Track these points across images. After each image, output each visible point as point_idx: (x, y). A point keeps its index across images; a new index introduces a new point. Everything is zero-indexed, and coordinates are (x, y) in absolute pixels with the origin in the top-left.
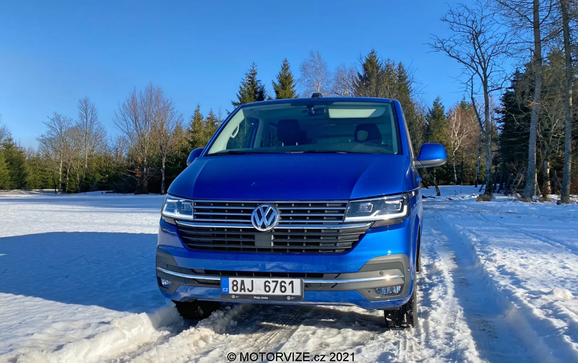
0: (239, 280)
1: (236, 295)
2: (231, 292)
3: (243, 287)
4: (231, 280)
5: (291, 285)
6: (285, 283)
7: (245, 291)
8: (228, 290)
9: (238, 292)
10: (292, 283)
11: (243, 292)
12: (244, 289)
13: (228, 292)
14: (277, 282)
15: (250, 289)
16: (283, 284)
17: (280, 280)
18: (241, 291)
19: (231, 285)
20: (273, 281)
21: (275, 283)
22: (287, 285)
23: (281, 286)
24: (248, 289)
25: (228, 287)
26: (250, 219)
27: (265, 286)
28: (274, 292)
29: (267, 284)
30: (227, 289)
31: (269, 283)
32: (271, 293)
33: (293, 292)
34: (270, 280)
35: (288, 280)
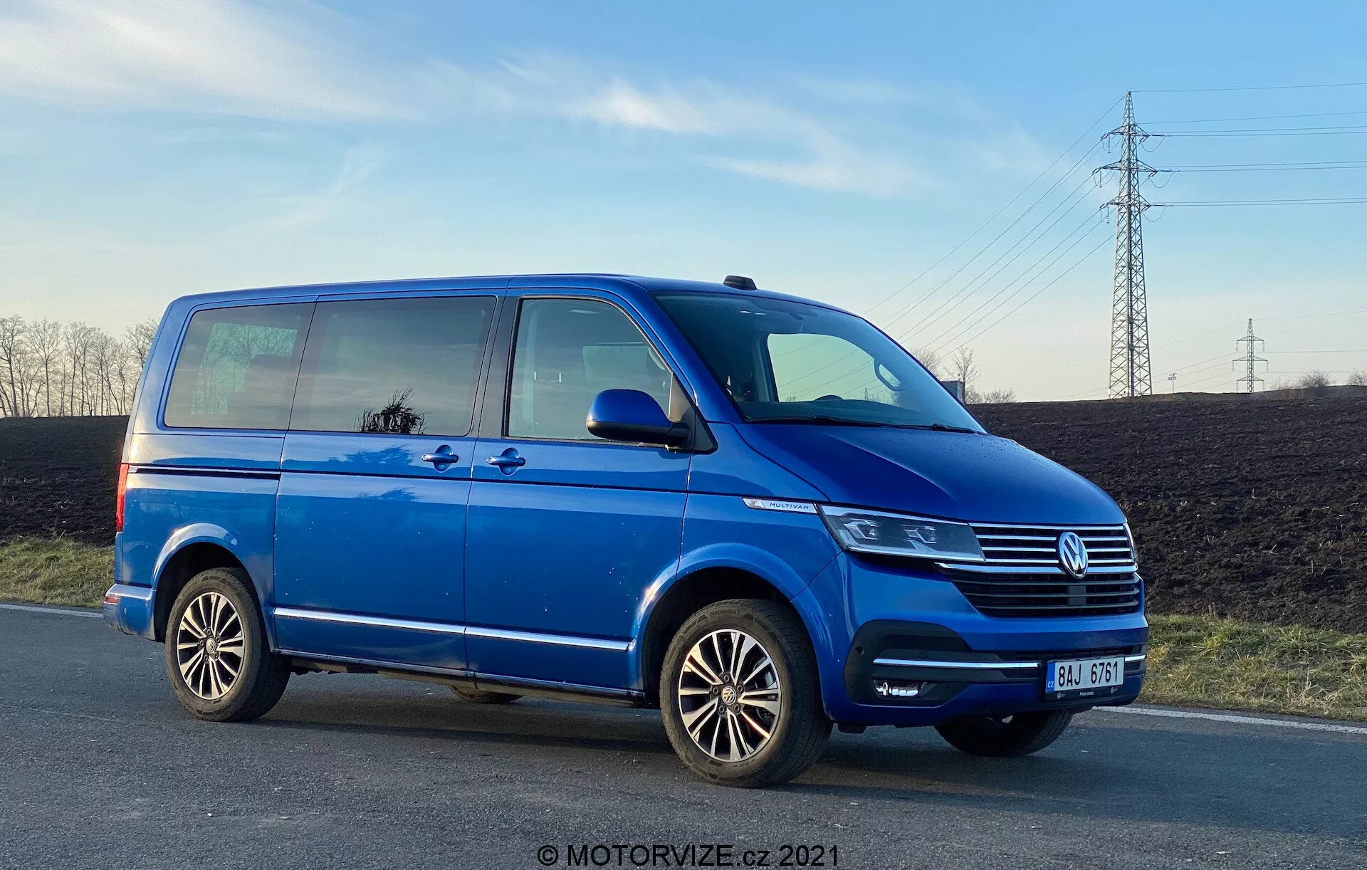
0: (1066, 664)
1: (1062, 692)
2: (1057, 688)
4: (1058, 665)
9: (1065, 688)
10: (1116, 665)
13: (1053, 688)
15: (1077, 681)
17: (1106, 661)
19: (1057, 676)
20: (1101, 664)
27: (1094, 673)
32: (1096, 685)
34: (1098, 662)
35: (1112, 660)
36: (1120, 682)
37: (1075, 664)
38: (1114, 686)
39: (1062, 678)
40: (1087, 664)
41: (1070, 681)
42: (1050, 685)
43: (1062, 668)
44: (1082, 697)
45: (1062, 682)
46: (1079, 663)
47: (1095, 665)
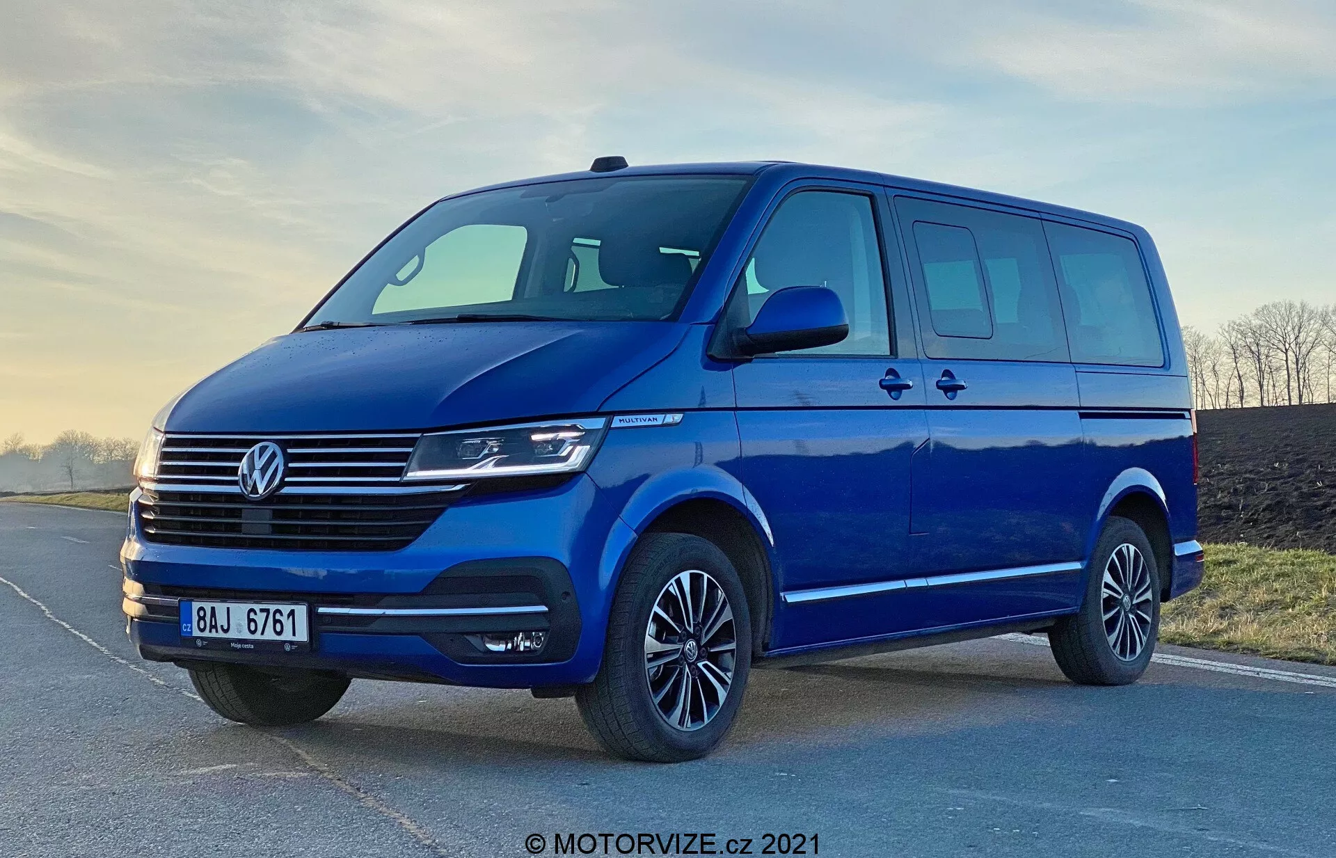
0: (208, 606)
1: (202, 639)
2: (196, 633)
3: (213, 624)
4: (196, 605)
5: (291, 618)
6: (281, 614)
7: (217, 631)
8: (191, 628)
9: (206, 634)
10: (292, 613)
11: (214, 634)
12: (215, 627)
13: (191, 632)
14: (267, 611)
15: (225, 628)
16: (278, 616)
17: (273, 608)
18: (210, 631)
19: (195, 618)
20: (262, 610)
21: (265, 614)
22: (284, 619)
23: (276, 621)
24: (222, 626)
25: (191, 623)
26: (236, 475)
27: (250, 620)
28: (262, 633)
29: (252, 616)
30: (189, 625)
31: (256, 614)
32: (258, 636)
33: (294, 634)
35: (286, 609)
36: (302, 636)
37: (221, 607)
38: (291, 643)
39: (202, 623)
40: (239, 610)
41: (213, 627)
42: (186, 627)
43: (201, 609)
44: (235, 650)
45: (202, 627)
46: (227, 605)
47: (252, 610)
